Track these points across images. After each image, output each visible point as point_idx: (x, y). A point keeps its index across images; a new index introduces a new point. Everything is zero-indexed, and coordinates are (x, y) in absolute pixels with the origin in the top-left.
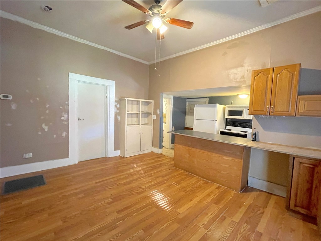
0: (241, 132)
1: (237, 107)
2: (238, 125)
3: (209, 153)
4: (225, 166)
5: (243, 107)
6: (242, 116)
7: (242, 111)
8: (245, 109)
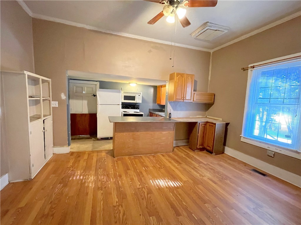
0: (134, 112)
1: (129, 93)
2: (129, 108)
3: (152, 133)
4: (164, 138)
5: (135, 93)
6: (135, 100)
7: (134, 97)
8: (137, 95)
